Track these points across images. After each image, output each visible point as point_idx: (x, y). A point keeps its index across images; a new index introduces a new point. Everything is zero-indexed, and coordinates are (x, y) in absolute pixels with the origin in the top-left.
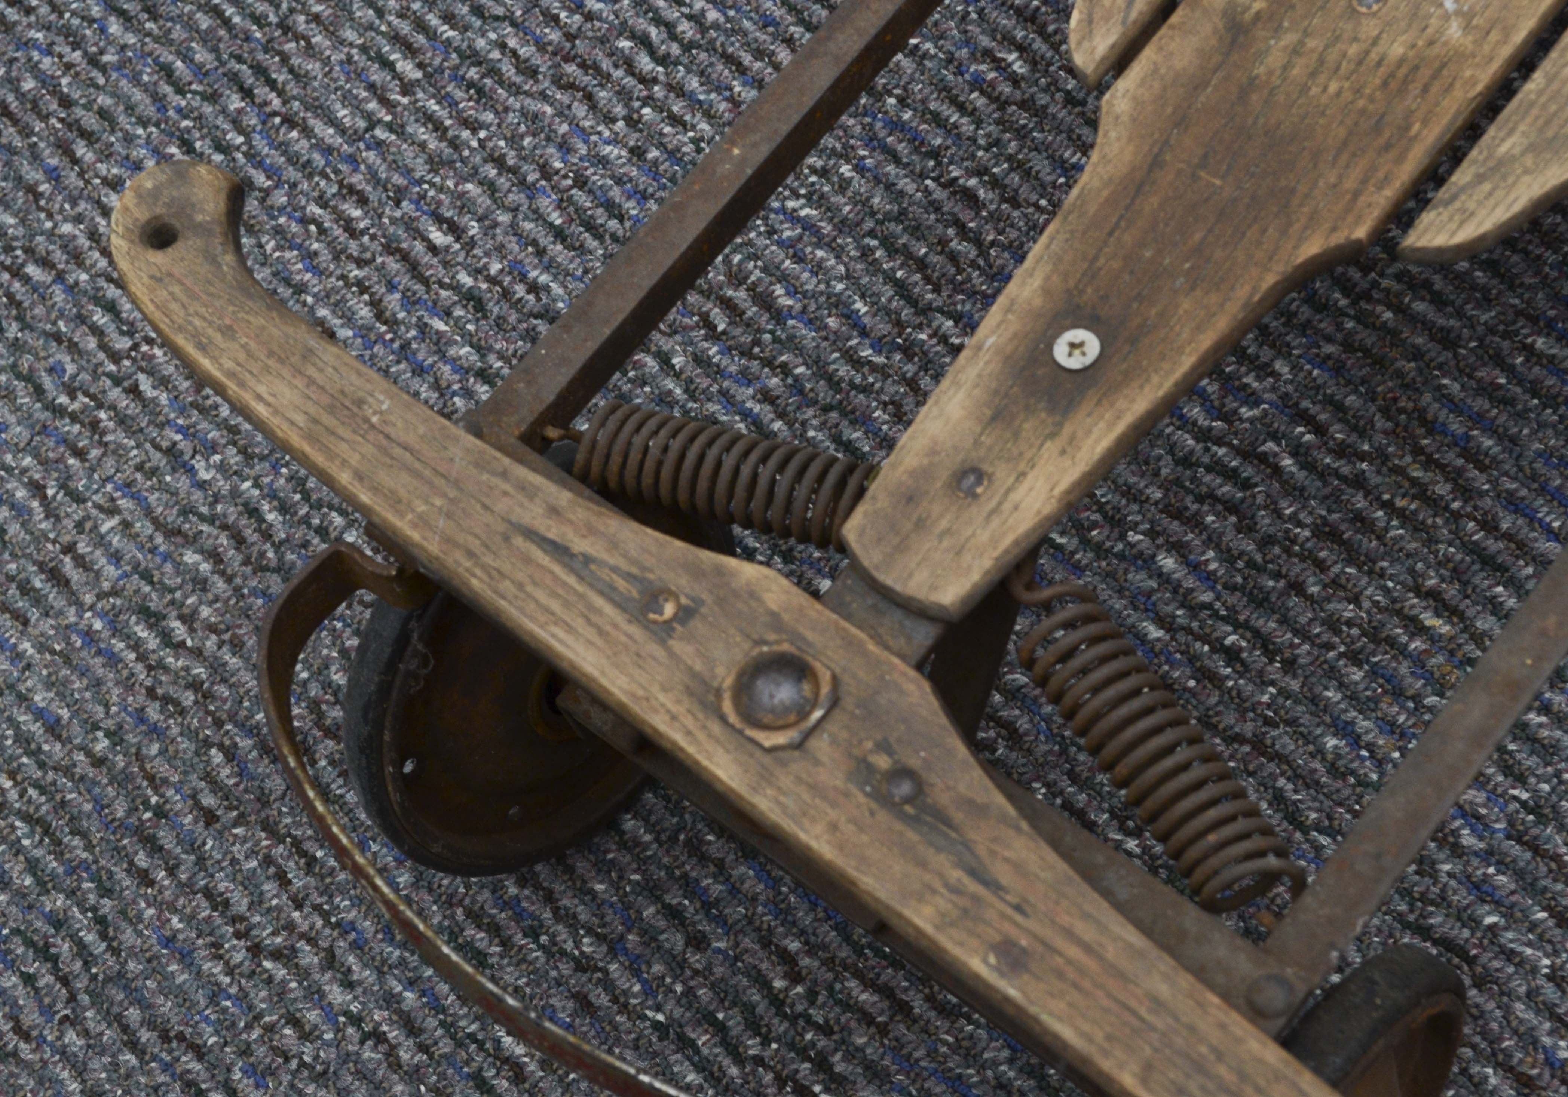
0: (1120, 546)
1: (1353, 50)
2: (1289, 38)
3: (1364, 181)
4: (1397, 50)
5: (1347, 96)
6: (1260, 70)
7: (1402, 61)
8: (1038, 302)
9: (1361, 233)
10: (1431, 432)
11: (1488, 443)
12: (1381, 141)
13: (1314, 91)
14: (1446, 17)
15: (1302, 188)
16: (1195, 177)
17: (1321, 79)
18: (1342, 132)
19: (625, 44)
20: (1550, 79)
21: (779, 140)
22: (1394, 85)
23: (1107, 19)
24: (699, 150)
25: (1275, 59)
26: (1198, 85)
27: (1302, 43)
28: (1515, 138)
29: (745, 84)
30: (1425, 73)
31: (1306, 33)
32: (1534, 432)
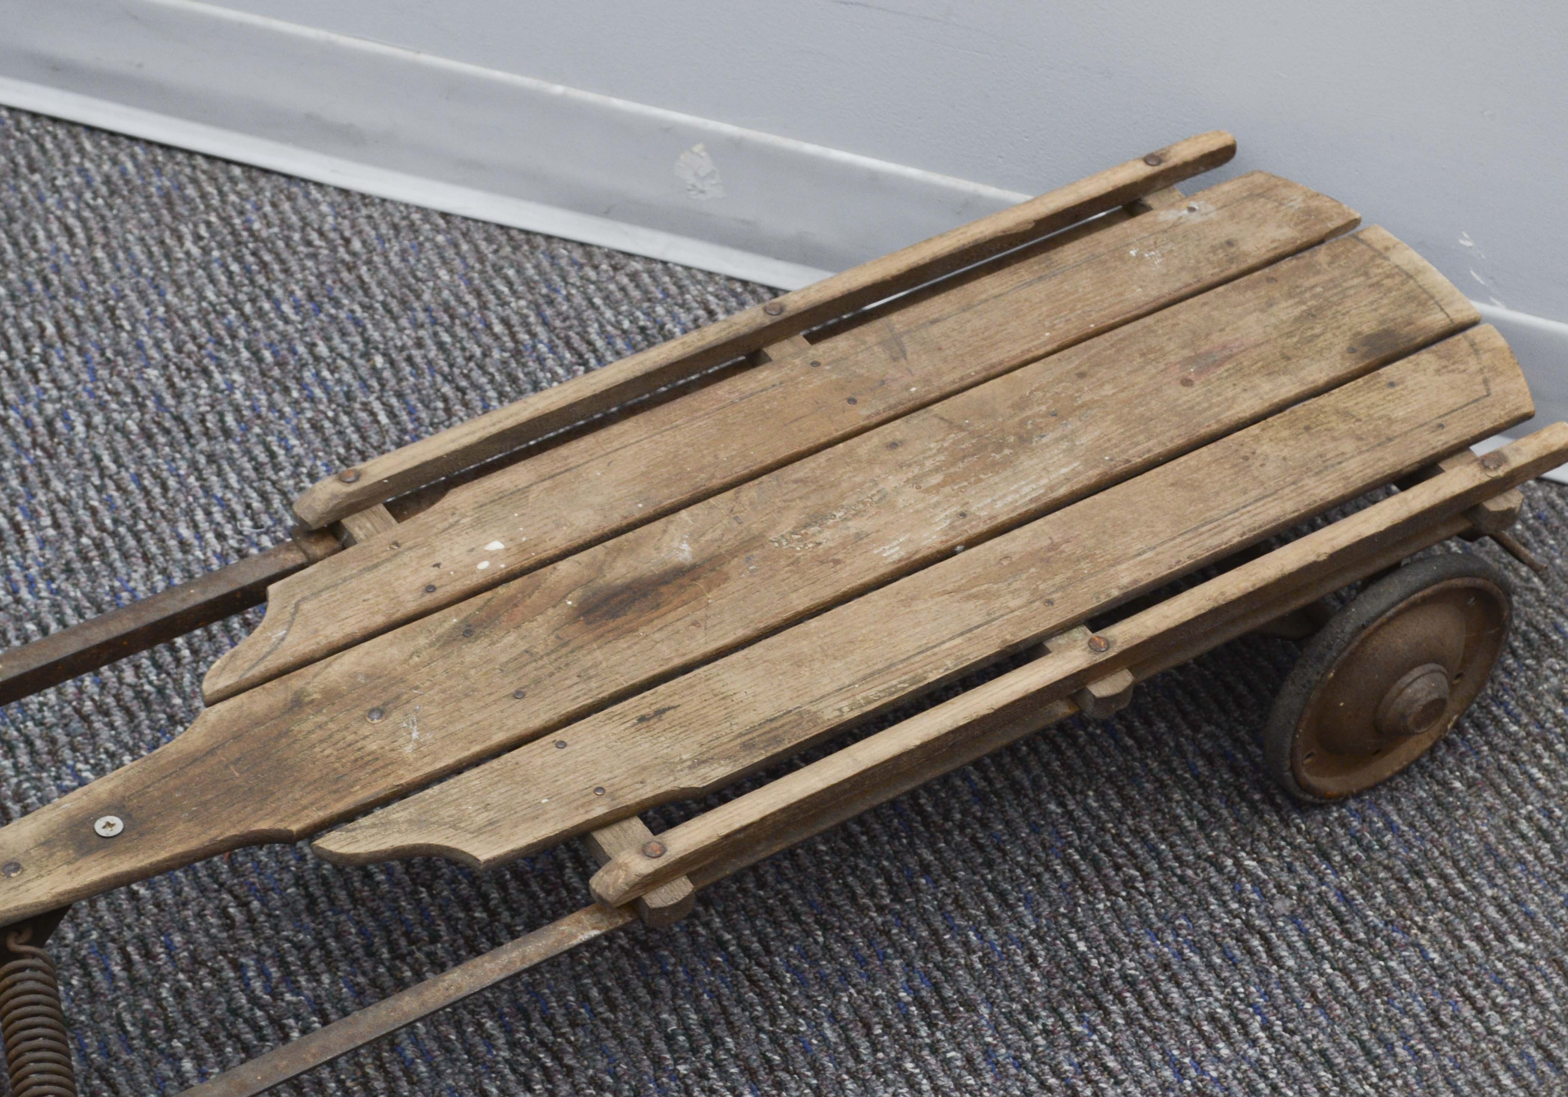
0: (164, 1045)
1: (350, 738)
2: (321, 719)
3: (312, 804)
4: (373, 747)
5: (332, 759)
6: (296, 728)
7: (372, 753)
8: (104, 796)
9: (295, 828)
10: (392, 1050)
11: (422, 1069)
12: (335, 787)
13: (317, 749)
14: (409, 741)
15: (278, 795)
16: (227, 767)
17: (324, 745)
18: (317, 775)
19: (31, 627)
20: (441, 792)
21: (26, 669)
22: (359, 763)
23: (233, 671)
24: (40, 710)
25: (307, 726)
26: (257, 723)
27: (326, 723)
28: (404, 814)
29: (94, 682)
30: (380, 763)
31: (332, 720)
32: (453, 1074)
